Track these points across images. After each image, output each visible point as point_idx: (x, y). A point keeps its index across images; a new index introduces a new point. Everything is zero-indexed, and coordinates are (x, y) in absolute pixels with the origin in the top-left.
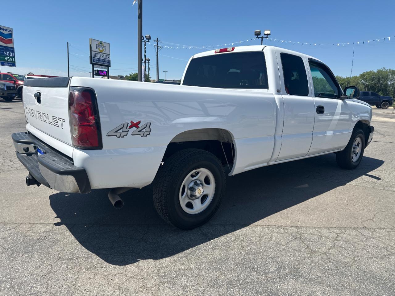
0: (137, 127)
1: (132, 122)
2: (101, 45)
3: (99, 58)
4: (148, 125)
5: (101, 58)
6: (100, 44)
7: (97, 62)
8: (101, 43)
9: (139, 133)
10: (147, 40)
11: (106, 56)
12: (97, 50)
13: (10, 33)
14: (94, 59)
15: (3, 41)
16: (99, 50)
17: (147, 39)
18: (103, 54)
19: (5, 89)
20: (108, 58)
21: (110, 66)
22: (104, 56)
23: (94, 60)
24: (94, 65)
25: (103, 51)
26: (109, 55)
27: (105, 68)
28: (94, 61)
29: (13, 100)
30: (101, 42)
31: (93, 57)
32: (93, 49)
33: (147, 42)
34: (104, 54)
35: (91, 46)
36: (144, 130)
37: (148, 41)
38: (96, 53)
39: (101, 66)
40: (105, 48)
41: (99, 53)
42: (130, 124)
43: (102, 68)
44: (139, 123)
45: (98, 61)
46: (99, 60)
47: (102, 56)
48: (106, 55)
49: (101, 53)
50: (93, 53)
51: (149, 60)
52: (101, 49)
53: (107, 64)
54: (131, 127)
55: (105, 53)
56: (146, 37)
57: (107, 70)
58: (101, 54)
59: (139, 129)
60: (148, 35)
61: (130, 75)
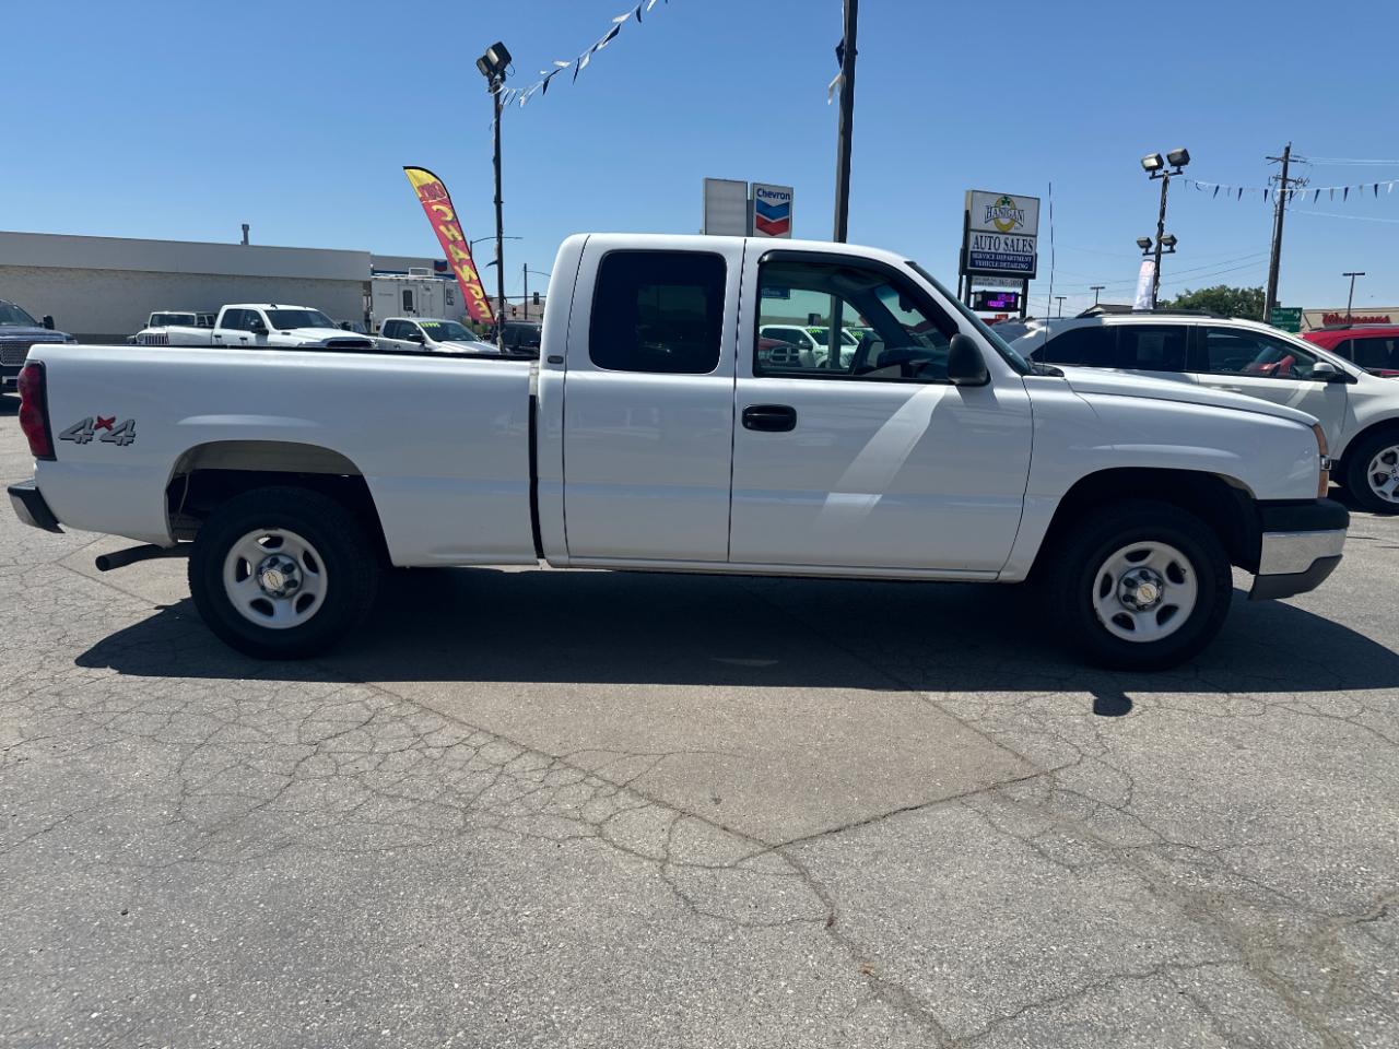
0: (110, 428)
1: (99, 419)
2: (1006, 206)
3: (993, 250)
4: (129, 426)
5: (1001, 251)
6: (1004, 203)
7: (984, 265)
8: (1006, 200)
9: (113, 438)
10: (1175, 169)
11: (1021, 242)
12: (992, 226)
13: (784, 201)
14: (975, 256)
15: (768, 227)
16: (998, 224)
17: (1173, 164)
18: (1010, 237)
20: (1028, 247)
21: (1033, 276)
22: (1015, 242)
23: (973, 260)
24: (974, 277)
25: (1010, 225)
26: (1035, 236)
27: (1014, 285)
28: (973, 265)
30: (1006, 197)
31: (971, 249)
32: (973, 226)
33: (1175, 174)
34: (1015, 238)
35: (967, 215)
36: (122, 434)
37: (1179, 172)
38: (984, 234)
39: (998, 279)
40: (1018, 217)
41: (995, 236)
42: (96, 422)
43: (1002, 284)
44: (113, 420)
45: (988, 263)
46: (994, 258)
47: (1007, 244)
48: (1021, 238)
49: (1004, 233)
50: (973, 236)
51: (1173, 241)
52: (1005, 221)
53: (1022, 269)
54: (97, 427)
55: (1021, 231)
56: (1168, 157)
57: (1019, 290)
58: (1002, 237)
59: (113, 432)
60: (1180, 150)
61: (1177, 299)
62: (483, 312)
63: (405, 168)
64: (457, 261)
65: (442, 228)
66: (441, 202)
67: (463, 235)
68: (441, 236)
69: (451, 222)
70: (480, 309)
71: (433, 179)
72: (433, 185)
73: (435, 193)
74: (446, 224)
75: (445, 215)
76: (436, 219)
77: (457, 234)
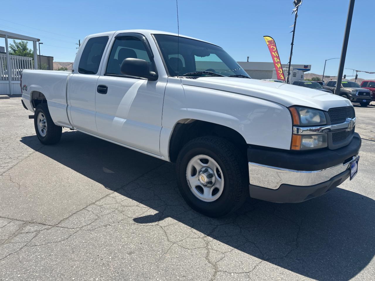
19: (357, 95)
29: (368, 106)
62: (282, 78)
63: (264, 36)
64: (277, 62)
65: (273, 53)
66: (273, 46)
67: (278, 54)
68: (272, 55)
69: (275, 51)
70: (281, 77)
71: (271, 39)
72: (271, 41)
73: (272, 43)
74: (274, 52)
75: (274, 49)
76: (271, 50)
77: (277, 54)
